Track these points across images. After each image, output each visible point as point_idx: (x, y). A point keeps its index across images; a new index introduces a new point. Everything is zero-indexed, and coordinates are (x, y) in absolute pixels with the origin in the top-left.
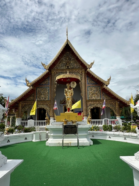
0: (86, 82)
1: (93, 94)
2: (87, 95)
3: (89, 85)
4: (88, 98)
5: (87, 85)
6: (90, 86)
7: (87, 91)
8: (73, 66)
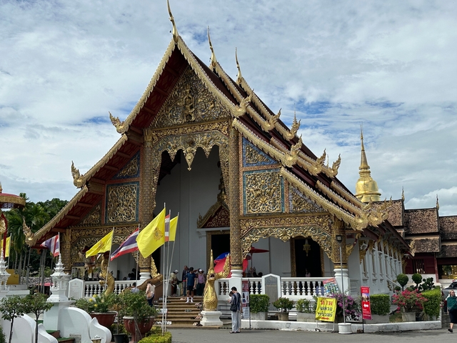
0: (241, 160)
1: (259, 195)
2: (242, 201)
3: (248, 169)
4: (245, 209)
5: (242, 170)
6: (253, 171)
7: (241, 188)
8: (203, 112)
